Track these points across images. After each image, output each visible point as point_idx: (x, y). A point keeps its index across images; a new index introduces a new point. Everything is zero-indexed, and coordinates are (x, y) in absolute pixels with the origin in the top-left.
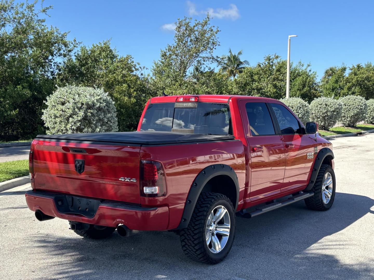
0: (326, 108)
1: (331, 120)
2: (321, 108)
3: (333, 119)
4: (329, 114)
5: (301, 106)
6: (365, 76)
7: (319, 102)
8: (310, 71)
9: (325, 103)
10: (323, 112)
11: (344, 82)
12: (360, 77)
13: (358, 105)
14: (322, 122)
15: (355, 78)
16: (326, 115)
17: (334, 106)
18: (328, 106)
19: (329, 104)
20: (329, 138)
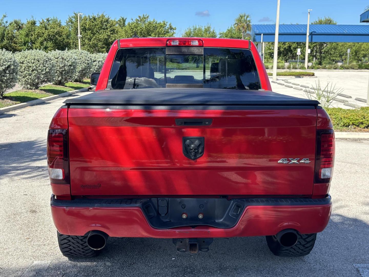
0: (63, 62)
1: (68, 74)
2: (58, 62)
3: (70, 73)
4: (66, 68)
5: (47, 60)
6: (56, 31)
7: (55, 55)
8: (7, 22)
9: (61, 57)
10: (60, 66)
11: (36, 36)
12: (51, 32)
13: (85, 59)
14: (59, 77)
15: (46, 32)
16: (63, 69)
17: (70, 60)
18: (65, 60)
19: (65, 58)
20: (71, 93)
